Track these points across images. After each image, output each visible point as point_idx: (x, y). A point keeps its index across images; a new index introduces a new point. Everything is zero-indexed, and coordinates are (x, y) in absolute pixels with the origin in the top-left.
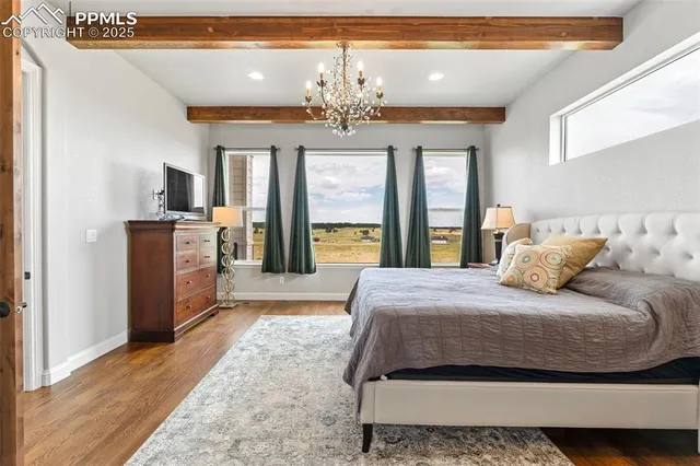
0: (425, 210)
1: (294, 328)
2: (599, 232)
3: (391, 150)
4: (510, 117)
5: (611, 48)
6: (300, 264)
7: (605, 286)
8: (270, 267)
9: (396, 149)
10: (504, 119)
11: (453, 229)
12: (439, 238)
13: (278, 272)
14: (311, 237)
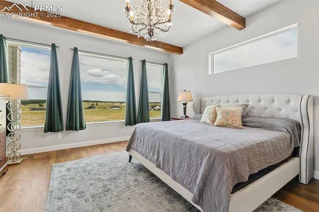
0: (147, 92)
1: (88, 168)
2: (248, 101)
3: (130, 59)
4: (185, 52)
5: (240, 29)
6: (75, 124)
7: (260, 123)
8: (51, 127)
9: (133, 59)
10: (182, 53)
11: (121, 103)
12: (115, 107)
13: (58, 131)
14: (83, 107)
